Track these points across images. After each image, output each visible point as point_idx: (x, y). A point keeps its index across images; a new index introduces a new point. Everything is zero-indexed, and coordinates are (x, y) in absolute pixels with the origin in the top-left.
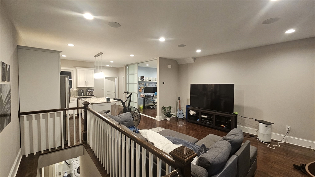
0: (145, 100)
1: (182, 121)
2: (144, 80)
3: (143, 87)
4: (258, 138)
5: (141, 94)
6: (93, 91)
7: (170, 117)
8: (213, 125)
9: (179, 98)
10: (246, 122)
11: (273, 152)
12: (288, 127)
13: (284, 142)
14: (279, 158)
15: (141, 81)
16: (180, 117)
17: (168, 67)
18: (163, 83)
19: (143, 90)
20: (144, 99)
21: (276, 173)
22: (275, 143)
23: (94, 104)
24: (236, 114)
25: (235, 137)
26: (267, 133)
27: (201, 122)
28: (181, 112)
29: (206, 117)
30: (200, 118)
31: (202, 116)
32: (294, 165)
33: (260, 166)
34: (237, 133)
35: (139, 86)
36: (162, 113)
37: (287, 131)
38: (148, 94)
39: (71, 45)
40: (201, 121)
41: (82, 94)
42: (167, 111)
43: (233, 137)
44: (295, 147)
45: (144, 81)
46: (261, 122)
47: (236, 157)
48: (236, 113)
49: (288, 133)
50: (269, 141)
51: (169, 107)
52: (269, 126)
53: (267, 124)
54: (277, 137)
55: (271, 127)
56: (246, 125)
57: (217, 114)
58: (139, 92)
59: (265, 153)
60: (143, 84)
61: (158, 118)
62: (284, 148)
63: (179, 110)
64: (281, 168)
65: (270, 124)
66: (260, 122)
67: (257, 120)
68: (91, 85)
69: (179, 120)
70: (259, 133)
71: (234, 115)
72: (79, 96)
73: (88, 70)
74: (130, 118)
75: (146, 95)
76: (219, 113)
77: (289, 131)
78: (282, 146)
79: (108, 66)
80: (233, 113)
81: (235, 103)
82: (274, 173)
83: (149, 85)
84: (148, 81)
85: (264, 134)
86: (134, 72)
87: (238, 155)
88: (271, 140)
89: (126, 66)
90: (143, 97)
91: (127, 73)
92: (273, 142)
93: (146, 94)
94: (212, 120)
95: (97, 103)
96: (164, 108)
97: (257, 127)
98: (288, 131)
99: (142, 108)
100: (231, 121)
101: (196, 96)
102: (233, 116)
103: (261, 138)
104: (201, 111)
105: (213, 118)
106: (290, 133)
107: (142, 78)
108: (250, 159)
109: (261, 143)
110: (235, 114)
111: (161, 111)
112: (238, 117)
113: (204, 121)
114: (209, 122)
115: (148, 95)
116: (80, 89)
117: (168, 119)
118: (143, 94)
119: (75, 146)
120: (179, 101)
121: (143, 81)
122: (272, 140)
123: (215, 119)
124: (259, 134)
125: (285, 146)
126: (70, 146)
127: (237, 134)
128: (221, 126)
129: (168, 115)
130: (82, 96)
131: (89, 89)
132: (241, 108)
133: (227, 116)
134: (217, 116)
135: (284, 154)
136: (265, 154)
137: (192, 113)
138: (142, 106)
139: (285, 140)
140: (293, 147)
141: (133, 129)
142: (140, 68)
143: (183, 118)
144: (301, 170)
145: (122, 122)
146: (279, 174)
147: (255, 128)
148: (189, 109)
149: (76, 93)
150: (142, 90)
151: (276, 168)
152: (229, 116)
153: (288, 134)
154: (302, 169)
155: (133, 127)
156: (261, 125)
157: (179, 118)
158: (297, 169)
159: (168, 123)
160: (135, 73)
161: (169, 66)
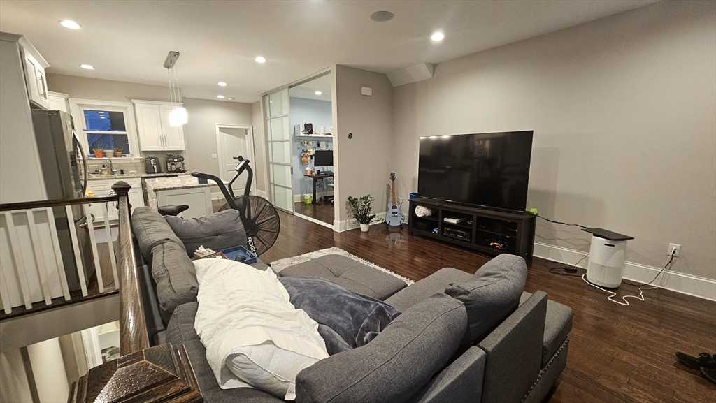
0: (317, 184)
1: (400, 233)
2: (311, 132)
3: (312, 152)
4: (585, 277)
5: (307, 169)
6: (181, 161)
7: (368, 223)
8: (471, 242)
9: (393, 175)
10: (558, 235)
11: (621, 313)
12: (674, 248)
13: (657, 286)
14: (638, 331)
15: (304, 135)
16: (395, 222)
17: (363, 93)
18: (350, 136)
19: (312, 158)
20: (315, 180)
21: (622, 378)
22: (631, 288)
23: (160, 190)
24: (532, 214)
25: (492, 283)
26: (611, 263)
27: (442, 234)
28: (395, 210)
29: (454, 221)
30: (440, 224)
31: (446, 220)
32: (680, 355)
33: (578, 356)
34: (504, 270)
35: (302, 148)
36: (347, 212)
37: (669, 258)
38: (325, 167)
39: (70, 24)
40: (442, 232)
41: (154, 168)
42: (360, 208)
43: (484, 283)
44: (687, 301)
45: (313, 135)
46: (598, 233)
47: (477, 357)
48: (534, 211)
49: (670, 264)
50: (615, 283)
51: (364, 198)
52: (618, 244)
53: (614, 239)
54: (637, 272)
55: (625, 248)
56: (558, 241)
57: (481, 213)
58: (303, 163)
59: (601, 316)
60: (311, 143)
61: (340, 224)
62: (656, 303)
63: (390, 206)
64: (641, 364)
65: (624, 239)
66: (594, 235)
67: (587, 230)
68: (176, 144)
69: (390, 230)
70: (589, 263)
71: (527, 217)
72: (148, 173)
73: (163, 105)
74: (231, 225)
75: (318, 171)
76: (489, 212)
77: (674, 259)
78: (651, 297)
79: (221, 97)
80: (524, 210)
81: (532, 184)
82: (616, 379)
83: (327, 146)
84: (324, 136)
85: (602, 267)
86: (282, 111)
87: (490, 349)
88: (621, 282)
89: (264, 96)
90: (311, 176)
91: (268, 116)
92: (625, 287)
93: (320, 168)
94: (469, 231)
95: (171, 189)
96: (352, 202)
97: (587, 248)
98: (672, 256)
99: (309, 202)
100: (517, 231)
101: (443, 172)
102: (521, 220)
103: (593, 277)
104: (442, 207)
105: (471, 225)
106: (677, 262)
107: (309, 128)
108: (543, 347)
109: (592, 288)
110: (529, 213)
111: (346, 208)
112: (538, 220)
113: (449, 232)
114: (462, 234)
115: (326, 170)
116: (149, 155)
117: (364, 228)
118: (311, 167)
119: (103, 295)
120: (393, 184)
121: (310, 135)
122: (623, 280)
123: (478, 227)
124: (589, 266)
125: (658, 299)
126: (89, 295)
127: (503, 273)
128: (491, 244)
129: (364, 218)
130: (154, 173)
131: (170, 156)
132: (548, 197)
133: (510, 218)
134: (482, 220)
135: (654, 320)
136: (598, 319)
137: (421, 211)
138: (309, 197)
139: (659, 283)
140: (679, 299)
141: (241, 254)
142: (294, 102)
143: (402, 226)
144: (699, 370)
145: (206, 234)
146: (633, 381)
147: (582, 250)
148: (415, 202)
149: (141, 167)
150: (309, 158)
151: (624, 362)
152: (513, 219)
153: (671, 266)
154: (702, 368)
155: (241, 248)
156: (598, 242)
157: (391, 224)
158: (685, 365)
159: (363, 237)
160: (284, 113)
161: (366, 91)
